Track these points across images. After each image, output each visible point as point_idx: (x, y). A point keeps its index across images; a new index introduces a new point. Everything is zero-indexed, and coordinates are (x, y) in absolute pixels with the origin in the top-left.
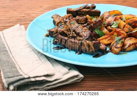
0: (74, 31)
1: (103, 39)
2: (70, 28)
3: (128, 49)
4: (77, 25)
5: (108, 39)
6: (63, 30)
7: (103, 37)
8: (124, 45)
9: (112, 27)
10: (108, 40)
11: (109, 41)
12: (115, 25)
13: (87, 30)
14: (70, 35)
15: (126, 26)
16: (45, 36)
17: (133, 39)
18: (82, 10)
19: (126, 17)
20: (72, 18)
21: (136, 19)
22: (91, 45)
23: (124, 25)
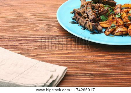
0: (87, 14)
1: (103, 23)
2: (85, 11)
3: (116, 34)
4: (90, 9)
5: (107, 24)
6: (80, 11)
7: (105, 22)
8: (115, 30)
9: (116, 16)
12: (119, 15)
13: (93, 15)
14: (83, 16)
16: (71, 13)
17: (123, 28)
20: (90, 5)
22: (91, 25)
23: (125, 17)
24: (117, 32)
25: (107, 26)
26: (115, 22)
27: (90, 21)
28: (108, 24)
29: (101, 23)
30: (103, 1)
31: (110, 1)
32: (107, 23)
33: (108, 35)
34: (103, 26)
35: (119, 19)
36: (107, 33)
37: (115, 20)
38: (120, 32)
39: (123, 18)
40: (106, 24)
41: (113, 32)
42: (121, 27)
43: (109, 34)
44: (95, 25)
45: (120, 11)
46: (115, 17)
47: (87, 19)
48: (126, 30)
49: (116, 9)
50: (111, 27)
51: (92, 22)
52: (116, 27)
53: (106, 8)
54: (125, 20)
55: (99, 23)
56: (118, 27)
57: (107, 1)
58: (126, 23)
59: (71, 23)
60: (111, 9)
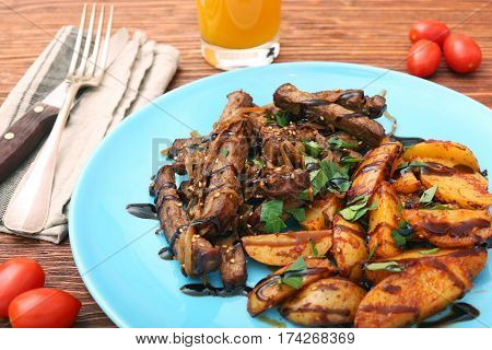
0: (208, 179)
1: (262, 244)
3: (294, 316)
5: (280, 250)
7: (271, 238)
8: (296, 294)
9: (344, 212)
10: (278, 254)
11: (281, 258)
12: (357, 207)
13: (223, 197)
15: (380, 230)
16: (164, 152)
17: (336, 293)
18: (320, 107)
19: (442, 191)
20: (238, 133)
21: (453, 217)
22: (189, 252)
23: (379, 226)
24: (300, 310)
25: (277, 261)
26: (323, 246)
27: (196, 230)
28: (287, 249)
29: (249, 244)
30: (325, 114)
31: (354, 120)
32: (279, 245)
34: (255, 258)
35: (344, 235)
36: (256, 304)
37: (326, 235)
38: (315, 311)
39: (373, 225)
40: (276, 250)
41: (287, 305)
42: (332, 288)
44: (204, 258)
45: (373, 184)
46: (336, 213)
47: (195, 211)
48: (349, 304)
49: (361, 172)
50: (282, 275)
51: (203, 232)
52: (305, 279)
53: (308, 160)
54: (374, 241)
55: (243, 239)
56: (323, 278)
57: (339, 119)
58: (370, 263)
59: (132, 209)
60: (342, 164)
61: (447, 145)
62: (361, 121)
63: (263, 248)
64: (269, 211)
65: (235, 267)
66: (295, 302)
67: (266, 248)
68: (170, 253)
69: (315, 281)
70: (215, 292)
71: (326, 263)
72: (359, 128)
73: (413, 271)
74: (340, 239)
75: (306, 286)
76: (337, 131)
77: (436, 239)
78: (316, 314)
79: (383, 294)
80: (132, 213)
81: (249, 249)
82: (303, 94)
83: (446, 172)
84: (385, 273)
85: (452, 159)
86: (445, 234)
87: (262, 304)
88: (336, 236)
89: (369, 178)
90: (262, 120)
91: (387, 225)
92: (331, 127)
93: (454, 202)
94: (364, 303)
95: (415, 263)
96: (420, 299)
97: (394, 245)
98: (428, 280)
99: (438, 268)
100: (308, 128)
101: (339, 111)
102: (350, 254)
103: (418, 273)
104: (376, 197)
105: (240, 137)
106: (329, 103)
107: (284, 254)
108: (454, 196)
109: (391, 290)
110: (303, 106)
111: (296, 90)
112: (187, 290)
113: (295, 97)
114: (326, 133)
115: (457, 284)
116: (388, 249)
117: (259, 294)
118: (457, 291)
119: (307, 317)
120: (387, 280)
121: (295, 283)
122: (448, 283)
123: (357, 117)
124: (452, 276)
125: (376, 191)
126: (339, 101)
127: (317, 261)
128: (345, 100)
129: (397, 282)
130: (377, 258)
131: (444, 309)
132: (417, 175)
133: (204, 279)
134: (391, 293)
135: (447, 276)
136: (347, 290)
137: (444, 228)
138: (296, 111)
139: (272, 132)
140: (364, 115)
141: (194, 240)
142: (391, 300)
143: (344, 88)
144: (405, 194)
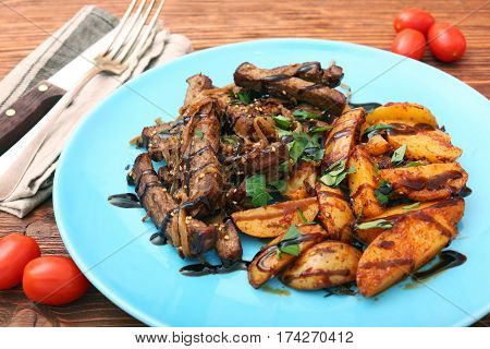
1: (252, 218)
2: (182, 149)
3: (297, 283)
4: (205, 142)
5: (270, 221)
6: (163, 146)
7: (260, 211)
8: (295, 262)
9: (324, 179)
10: (269, 226)
11: (272, 229)
12: (334, 173)
15: (363, 191)
16: (132, 142)
17: (333, 256)
18: (282, 82)
19: (411, 150)
20: (209, 114)
21: (428, 172)
22: (184, 234)
23: (361, 188)
24: (303, 276)
25: (268, 233)
26: (310, 213)
27: (188, 212)
28: (276, 221)
29: (240, 219)
30: (287, 88)
31: (316, 91)
32: (269, 217)
33: (259, 286)
34: (248, 232)
35: (330, 200)
36: (258, 275)
37: (311, 203)
38: (317, 274)
39: (354, 188)
40: (266, 222)
41: (288, 273)
42: (329, 250)
43: (266, 281)
44: (202, 237)
46: (317, 181)
47: (181, 193)
48: (348, 263)
49: (333, 139)
50: (279, 245)
51: (195, 213)
52: (301, 246)
53: (282, 134)
54: (358, 202)
55: (233, 216)
56: (317, 243)
57: (301, 91)
58: (359, 223)
59: (114, 200)
60: (311, 134)
61: (406, 106)
62: (323, 91)
63: (254, 222)
64: (253, 186)
65: (230, 243)
66: (296, 269)
67: (257, 221)
68: (163, 238)
69: (311, 247)
70: (214, 270)
71: (317, 229)
72: (322, 98)
73: (403, 226)
74: (327, 204)
75: (303, 253)
76: (300, 103)
77: (415, 193)
78: (318, 277)
79: (379, 251)
80: (115, 204)
81: (239, 224)
82: (262, 71)
83: (410, 132)
84: (377, 231)
85: (412, 119)
86: (423, 189)
87: (265, 275)
88: (322, 201)
89: (342, 144)
90: (225, 100)
91: (369, 186)
92: (294, 100)
93: (424, 158)
94: (363, 261)
95: (403, 218)
96: (413, 251)
97: (378, 203)
98: (418, 232)
99: (425, 220)
100: (272, 103)
101: (300, 83)
102: (338, 218)
103: (408, 227)
104: (352, 161)
105: (212, 117)
106: (288, 77)
107: (275, 225)
108: (424, 153)
109: (386, 245)
110: (264, 83)
111: (255, 68)
112: (186, 271)
113: (256, 75)
114: (290, 106)
115: (444, 232)
116: (373, 208)
117: (260, 265)
118: (445, 239)
119: (310, 281)
120: (380, 236)
121: (294, 250)
122: (437, 233)
123: (318, 88)
124: (438, 226)
125: (351, 155)
126: (298, 75)
127: (308, 228)
128: (304, 72)
129: (390, 238)
130: (365, 218)
131: (433, 258)
132: (385, 136)
133: (202, 259)
134: (386, 248)
135: (434, 227)
136: (344, 251)
137: (421, 183)
138: (258, 89)
139: (239, 110)
140: (324, 85)
141: (187, 222)
142: (388, 255)
143: (300, 61)
144: (377, 156)
